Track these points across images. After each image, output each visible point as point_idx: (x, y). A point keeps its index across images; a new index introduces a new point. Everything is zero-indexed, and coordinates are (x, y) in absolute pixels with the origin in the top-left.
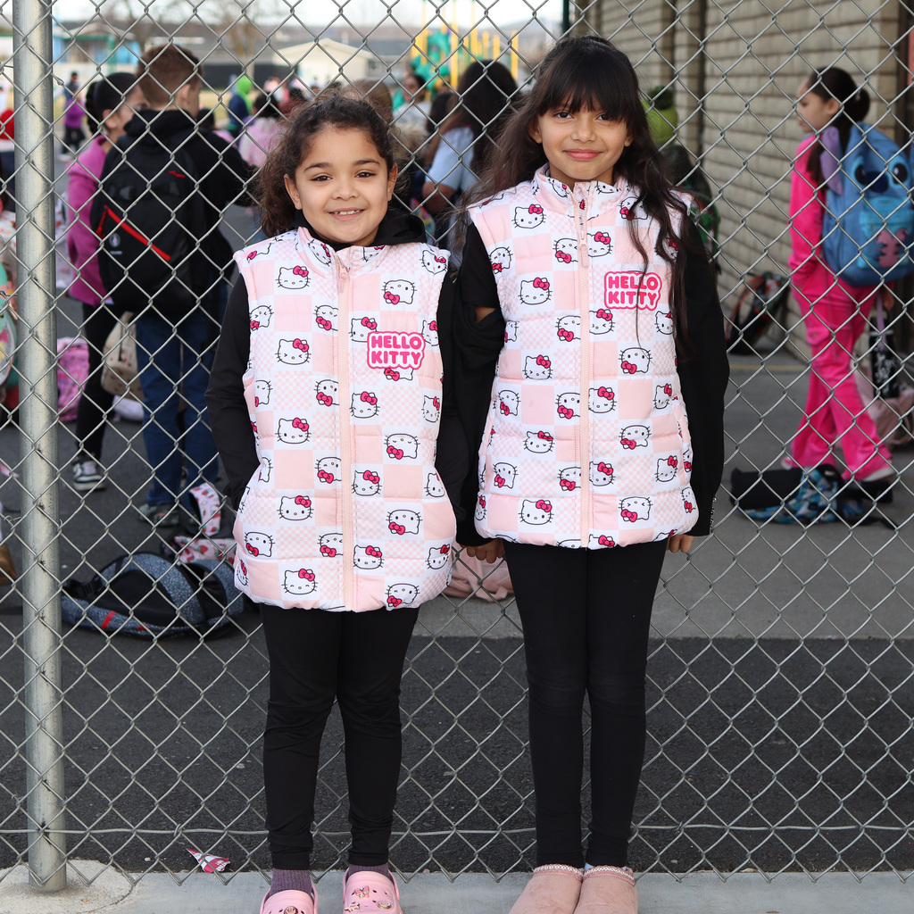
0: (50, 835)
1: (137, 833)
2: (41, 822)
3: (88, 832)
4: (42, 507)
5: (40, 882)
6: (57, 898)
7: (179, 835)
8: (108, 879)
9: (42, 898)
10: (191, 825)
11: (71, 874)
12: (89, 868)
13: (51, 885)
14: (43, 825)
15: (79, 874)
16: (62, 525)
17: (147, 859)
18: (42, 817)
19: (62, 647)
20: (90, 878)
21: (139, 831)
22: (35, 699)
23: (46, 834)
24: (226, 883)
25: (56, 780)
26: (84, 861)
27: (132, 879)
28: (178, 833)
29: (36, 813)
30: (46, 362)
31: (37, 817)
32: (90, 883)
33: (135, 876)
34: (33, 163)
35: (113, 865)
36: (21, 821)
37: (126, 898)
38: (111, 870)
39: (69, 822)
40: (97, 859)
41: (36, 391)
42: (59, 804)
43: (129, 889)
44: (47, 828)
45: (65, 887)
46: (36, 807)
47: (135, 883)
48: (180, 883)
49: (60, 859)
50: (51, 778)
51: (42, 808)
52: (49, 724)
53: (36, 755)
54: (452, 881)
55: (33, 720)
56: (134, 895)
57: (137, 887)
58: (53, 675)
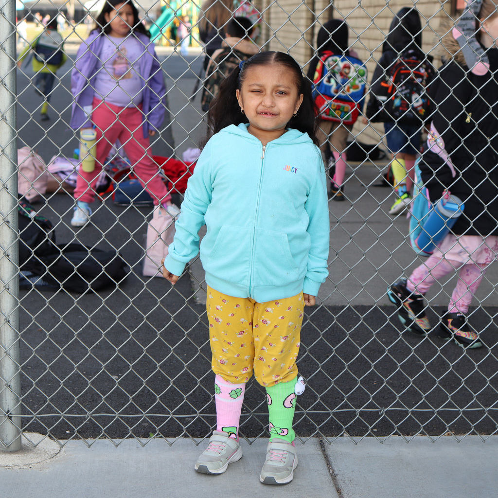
0: (12, 418)
1: (64, 416)
2: (7, 410)
3: (35, 416)
4: (8, 222)
5: (5, 446)
6: (17, 455)
7: (89, 418)
8: (46, 444)
9: (8, 455)
10: (96, 412)
11: (24, 441)
12: (34, 437)
13: (12, 448)
14: (8, 412)
15: (29, 441)
16: (20, 233)
17: (68, 432)
18: (7, 407)
19: (20, 306)
20: (35, 443)
21: (65, 415)
22: (3, 338)
23: (10, 418)
24: (117, 446)
25: (16, 385)
26: (30, 433)
27: (60, 443)
28: (88, 417)
29: (4, 405)
30: (11, 135)
31: (5, 408)
32: (35, 446)
33: (62, 442)
34: (4, 14)
35: (49, 436)
37: (58, 455)
38: (47, 439)
39: (23, 410)
40: (37, 432)
41: (5, 152)
42: (17, 400)
43: (59, 449)
44: (10, 414)
45: (21, 449)
46: (4, 401)
47: (63, 446)
48: (89, 446)
49: (18, 432)
50: (12, 384)
51: (7, 402)
52: (12, 352)
53: (4, 371)
54: (251, 444)
55: (3, 350)
56: (62, 453)
57: (64, 448)
58: (14, 323)
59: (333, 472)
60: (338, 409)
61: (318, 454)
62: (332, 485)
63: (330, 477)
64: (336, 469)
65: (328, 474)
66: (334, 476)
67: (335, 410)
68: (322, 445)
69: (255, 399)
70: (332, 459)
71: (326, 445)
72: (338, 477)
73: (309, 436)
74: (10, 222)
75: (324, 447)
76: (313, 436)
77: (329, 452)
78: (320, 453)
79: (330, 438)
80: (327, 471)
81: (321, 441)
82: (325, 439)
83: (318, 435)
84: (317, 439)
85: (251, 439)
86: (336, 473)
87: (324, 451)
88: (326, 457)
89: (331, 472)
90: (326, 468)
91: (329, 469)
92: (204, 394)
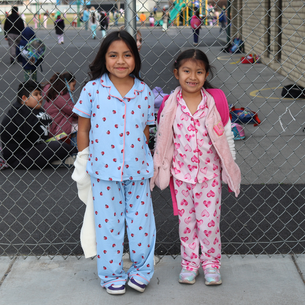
17: (162, 251)
21: (162, 243)
28: (174, 244)
33: (161, 256)
37: (159, 263)
43: (159, 260)
48: (174, 258)
54: (256, 257)
56: (160, 262)
57: (161, 260)
59: (300, 272)
60: (301, 240)
61: (292, 263)
62: (300, 278)
63: (299, 274)
64: (301, 270)
65: (298, 272)
66: (301, 274)
67: (299, 241)
68: (293, 258)
69: (256, 235)
70: (299, 265)
71: (295, 258)
72: (303, 274)
73: (286, 254)
75: (294, 259)
76: (288, 254)
77: (297, 262)
78: (293, 262)
79: (298, 255)
80: (297, 271)
81: (293, 256)
82: (295, 255)
83: (291, 253)
84: (291, 255)
85: (257, 255)
86: (302, 272)
87: (294, 261)
88: (296, 264)
89: (299, 272)
90: (296, 269)
91: (298, 270)
92: (229, 232)
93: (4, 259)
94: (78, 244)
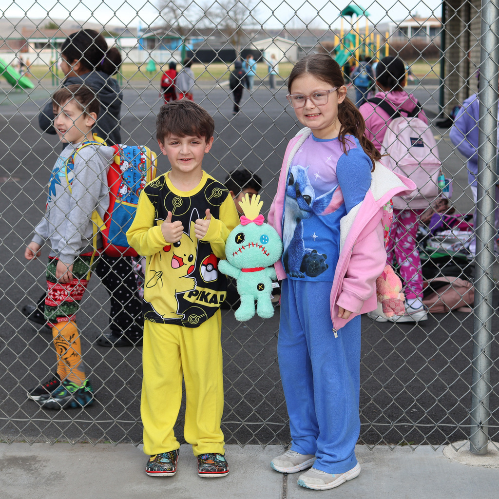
0: (484, 428)
2: (479, 422)
9: (480, 457)
13: (482, 452)
14: (481, 423)
18: (480, 420)
19: (494, 340)
22: (479, 365)
29: (477, 418)
31: (478, 420)
36: (469, 421)
39: (491, 422)
41: (487, 220)
42: (488, 414)
44: (483, 425)
45: (486, 453)
46: (477, 415)
50: (485, 402)
51: (480, 415)
52: (485, 376)
53: (479, 390)
55: (478, 374)
58: (488, 353)
74: (489, 273)
93: (270, 450)
94: (392, 426)
